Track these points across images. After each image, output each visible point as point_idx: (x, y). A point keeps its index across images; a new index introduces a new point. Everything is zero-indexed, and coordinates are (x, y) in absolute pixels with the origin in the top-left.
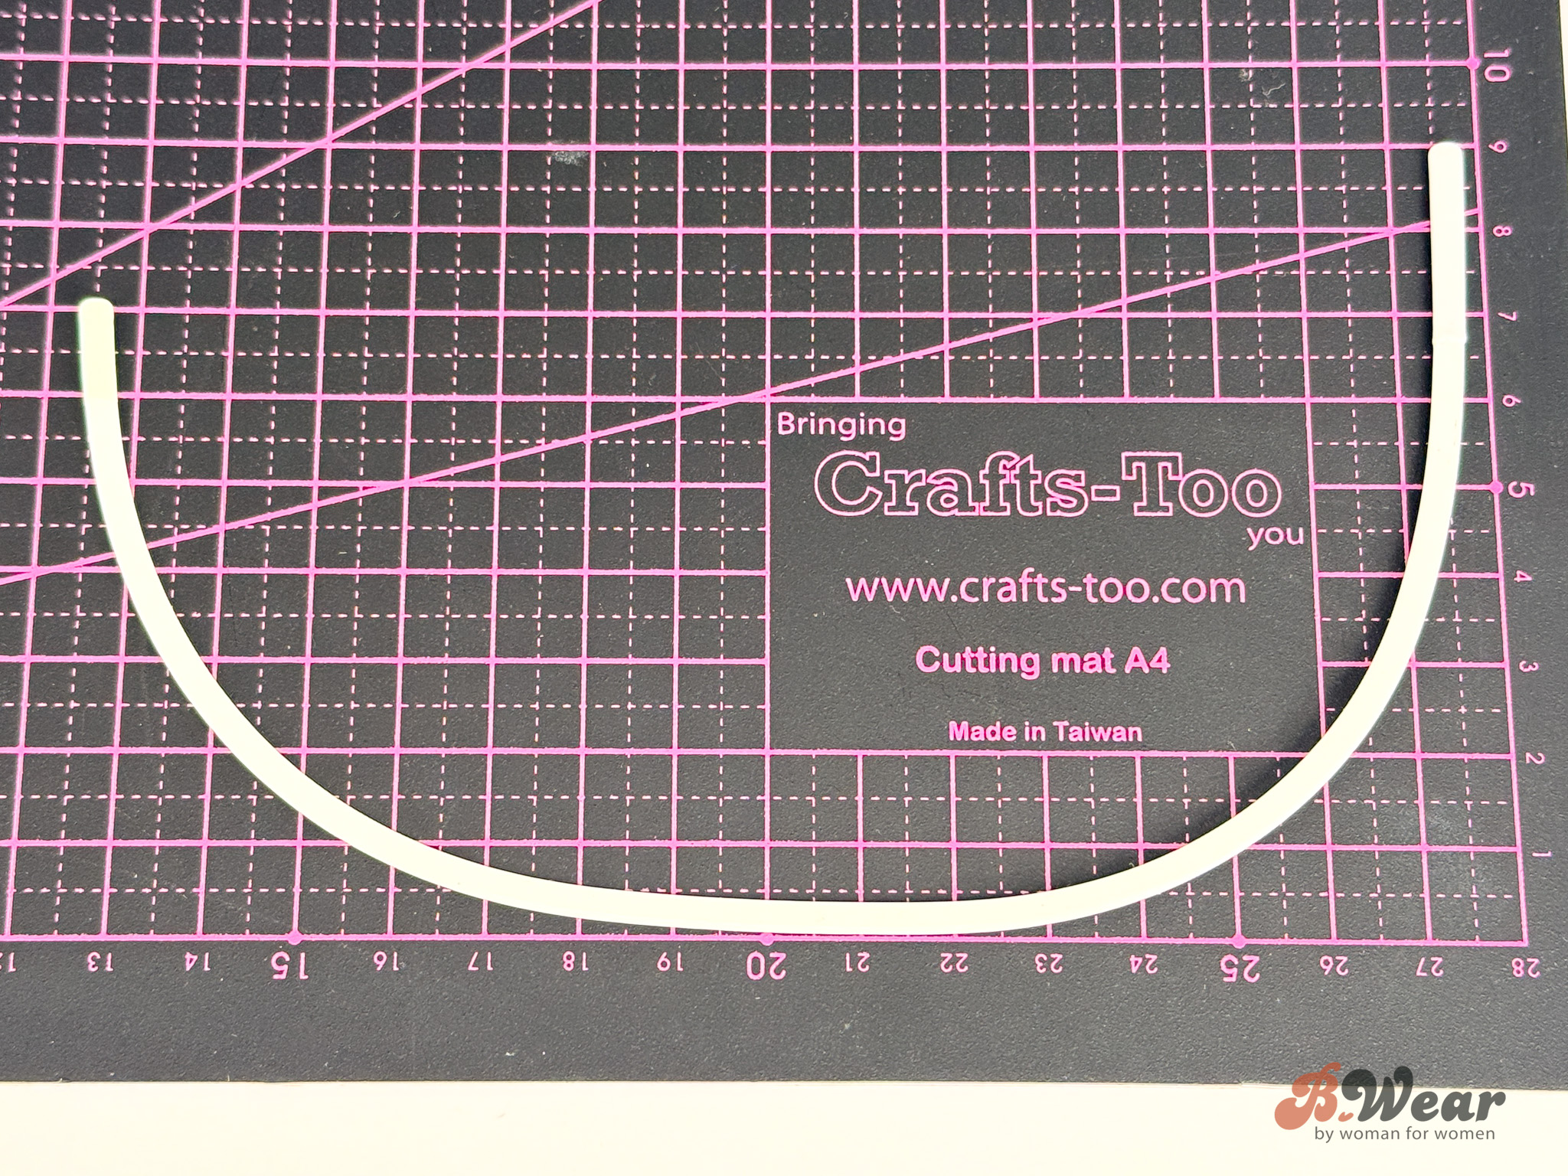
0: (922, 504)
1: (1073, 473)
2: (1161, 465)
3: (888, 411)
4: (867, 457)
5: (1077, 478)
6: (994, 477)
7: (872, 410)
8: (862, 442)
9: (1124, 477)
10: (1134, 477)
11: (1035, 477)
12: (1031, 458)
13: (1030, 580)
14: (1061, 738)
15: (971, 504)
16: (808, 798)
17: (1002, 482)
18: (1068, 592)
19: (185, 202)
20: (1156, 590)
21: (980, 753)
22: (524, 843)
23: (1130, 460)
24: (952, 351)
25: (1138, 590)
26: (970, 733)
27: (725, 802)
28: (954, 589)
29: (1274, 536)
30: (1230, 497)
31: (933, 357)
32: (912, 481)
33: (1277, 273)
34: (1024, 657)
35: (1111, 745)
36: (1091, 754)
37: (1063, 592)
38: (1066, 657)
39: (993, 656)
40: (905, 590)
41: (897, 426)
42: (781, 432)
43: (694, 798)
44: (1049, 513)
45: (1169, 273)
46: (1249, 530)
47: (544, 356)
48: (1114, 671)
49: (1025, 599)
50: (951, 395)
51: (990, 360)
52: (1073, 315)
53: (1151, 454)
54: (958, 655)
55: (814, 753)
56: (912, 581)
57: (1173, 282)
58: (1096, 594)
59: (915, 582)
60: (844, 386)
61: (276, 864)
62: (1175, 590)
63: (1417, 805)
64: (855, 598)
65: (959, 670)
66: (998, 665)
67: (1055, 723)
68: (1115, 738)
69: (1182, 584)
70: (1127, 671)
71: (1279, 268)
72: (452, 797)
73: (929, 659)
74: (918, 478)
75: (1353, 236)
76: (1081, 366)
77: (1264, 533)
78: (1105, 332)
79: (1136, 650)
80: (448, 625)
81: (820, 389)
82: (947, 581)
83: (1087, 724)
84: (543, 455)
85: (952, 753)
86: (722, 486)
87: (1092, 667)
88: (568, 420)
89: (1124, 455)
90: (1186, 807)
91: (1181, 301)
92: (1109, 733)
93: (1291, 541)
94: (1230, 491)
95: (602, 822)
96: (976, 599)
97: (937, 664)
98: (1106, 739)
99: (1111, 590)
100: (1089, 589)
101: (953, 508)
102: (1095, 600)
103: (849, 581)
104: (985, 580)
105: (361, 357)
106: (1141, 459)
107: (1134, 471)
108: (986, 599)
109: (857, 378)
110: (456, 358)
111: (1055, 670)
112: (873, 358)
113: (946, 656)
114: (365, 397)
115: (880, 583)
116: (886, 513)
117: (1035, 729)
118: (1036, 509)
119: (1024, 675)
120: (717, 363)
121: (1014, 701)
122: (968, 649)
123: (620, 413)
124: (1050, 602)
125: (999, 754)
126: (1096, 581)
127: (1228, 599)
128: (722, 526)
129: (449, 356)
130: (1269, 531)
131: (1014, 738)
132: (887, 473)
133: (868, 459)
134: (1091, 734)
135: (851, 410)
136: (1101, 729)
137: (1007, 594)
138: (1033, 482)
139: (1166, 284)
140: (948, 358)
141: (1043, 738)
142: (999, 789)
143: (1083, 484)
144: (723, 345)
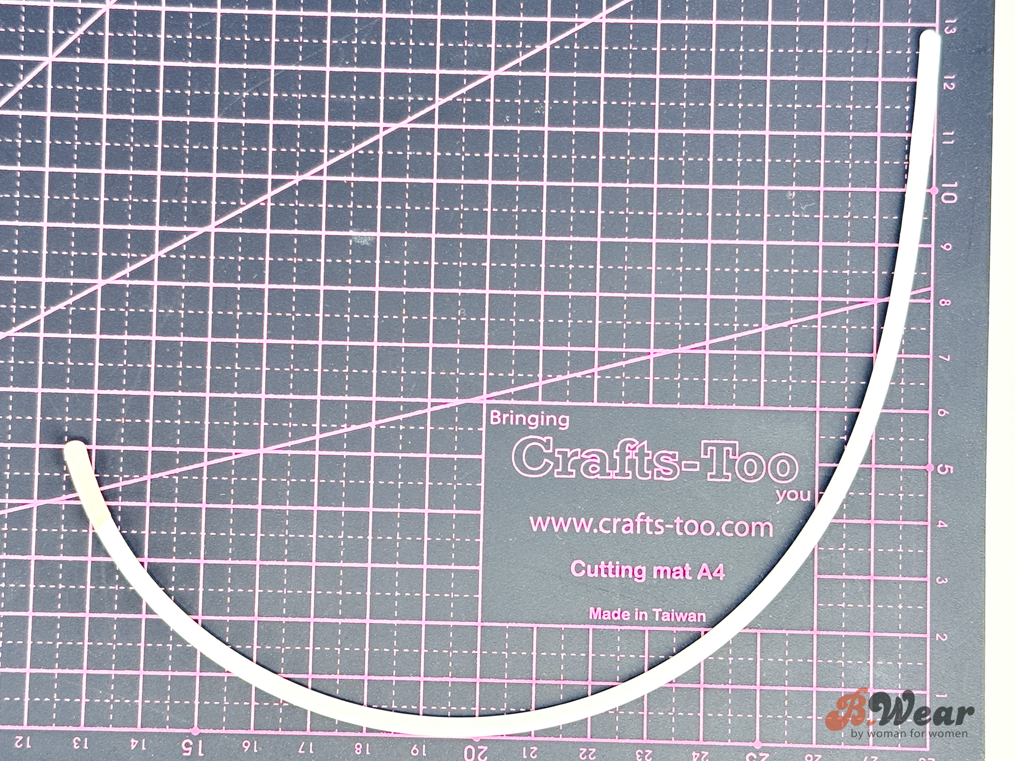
0: (578, 471)
1: (671, 453)
2: (725, 449)
3: (558, 411)
4: (544, 440)
5: (673, 456)
6: (623, 454)
7: (549, 410)
8: (541, 431)
9: (703, 456)
10: (708, 456)
11: (648, 455)
12: (645, 443)
13: (642, 520)
14: (657, 619)
15: (608, 471)
16: (503, 653)
17: (627, 458)
18: (664, 527)
19: (124, 267)
20: (719, 528)
21: (607, 627)
22: (332, 677)
23: (706, 445)
24: (599, 373)
25: (708, 528)
26: (602, 615)
27: (453, 654)
28: (596, 525)
29: (793, 496)
30: (767, 470)
31: (587, 377)
32: (572, 456)
33: (803, 326)
34: (637, 569)
35: (687, 624)
36: (675, 629)
37: (662, 528)
38: (662, 569)
39: (618, 568)
40: (566, 524)
41: (564, 421)
42: (492, 423)
43: (435, 651)
44: (656, 478)
45: (736, 325)
46: (778, 492)
47: (347, 370)
48: (690, 578)
49: (638, 532)
50: (598, 402)
51: (623, 379)
52: (675, 351)
53: (720, 442)
54: (596, 567)
55: (507, 625)
56: (570, 519)
57: (739, 331)
58: (682, 530)
59: (572, 520)
60: (531, 394)
61: (184, 687)
62: (730, 528)
63: (869, 665)
64: (535, 529)
65: (597, 576)
66: (620, 573)
67: (654, 610)
68: (689, 619)
69: (734, 525)
70: (699, 578)
71: (805, 323)
72: (289, 648)
73: (578, 568)
74: (576, 454)
75: (852, 303)
76: (679, 384)
77: (786, 495)
78: (694, 363)
79: (705, 566)
80: (287, 541)
81: (517, 396)
82: (591, 520)
83: (673, 610)
84: (345, 435)
85: (591, 627)
86: (455, 457)
87: (678, 575)
88: (361, 412)
89: (703, 442)
90: (730, 663)
91: (743, 343)
92: (686, 616)
93: (802, 499)
94: (767, 467)
95: (379, 665)
96: (609, 532)
97: (584, 572)
98: (684, 620)
99: (692, 527)
100: (678, 527)
101: (597, 473)
102: (681, 534)
103: (531, 518)
104: (614, 519)
105: (234, 370)
106: (713, 445)
107: (709, 453)
108: (615, 531)
109: (540, 389)
110: (292, 371)
111: (655, 576)
112: (551, 376)
113: (589, 567)
114: (236, 395)
115: (551, 520)
116: (556, 476)
117: (641, 613)
118: (648, 475)
119: (636, 580)
120: (454, 378)
121: (629, 596)
122: (603, 563)
123: (394, 409)
124: (654, 534)
125: (619, 628)
126: (682, 521)
127: (762, 535)
128: (454, 483)
129: (288, 369)
130: (790, 492)
131: (628, 618)
132: (557, 450)
133: (545, 441)
134: (675, 617)
135: (536, 410)
136: (681, 614)
137: (628, 529)
138: (646, 458)
139: (734, 333)
140: (597, 377)
141: (646, 619)
142: (619, 650)
143: (677, 460)
144: (458, 366)
